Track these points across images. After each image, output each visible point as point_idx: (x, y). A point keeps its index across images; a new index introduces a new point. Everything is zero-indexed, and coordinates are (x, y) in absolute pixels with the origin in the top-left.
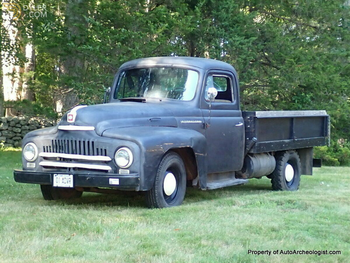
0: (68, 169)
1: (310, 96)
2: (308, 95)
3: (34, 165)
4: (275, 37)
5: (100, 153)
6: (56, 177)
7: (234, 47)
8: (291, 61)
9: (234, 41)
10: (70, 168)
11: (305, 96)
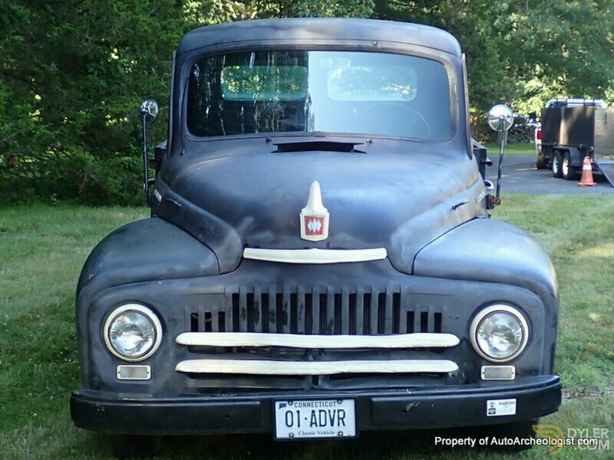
0: (310, 380)
3: (145, 373)
5: (417, 326)
6: (285, 409)
10: (315, 378)
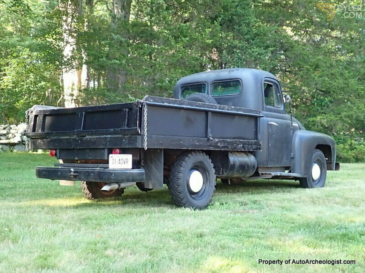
1: (328, 99)
2: (326, 99)
4: (292, 47)
7: (252, 58)
8: (308, 68)
9: (253, 52)
11: (324, 99)
